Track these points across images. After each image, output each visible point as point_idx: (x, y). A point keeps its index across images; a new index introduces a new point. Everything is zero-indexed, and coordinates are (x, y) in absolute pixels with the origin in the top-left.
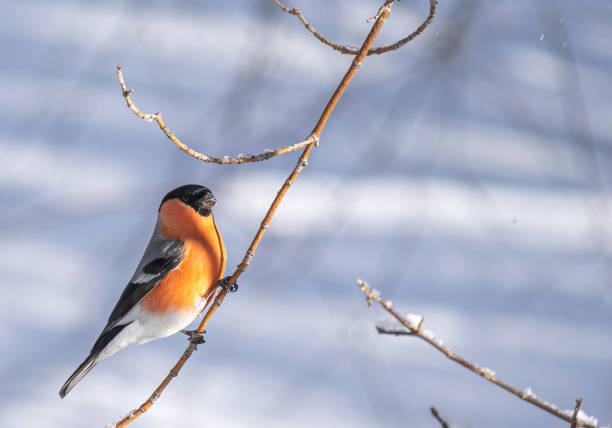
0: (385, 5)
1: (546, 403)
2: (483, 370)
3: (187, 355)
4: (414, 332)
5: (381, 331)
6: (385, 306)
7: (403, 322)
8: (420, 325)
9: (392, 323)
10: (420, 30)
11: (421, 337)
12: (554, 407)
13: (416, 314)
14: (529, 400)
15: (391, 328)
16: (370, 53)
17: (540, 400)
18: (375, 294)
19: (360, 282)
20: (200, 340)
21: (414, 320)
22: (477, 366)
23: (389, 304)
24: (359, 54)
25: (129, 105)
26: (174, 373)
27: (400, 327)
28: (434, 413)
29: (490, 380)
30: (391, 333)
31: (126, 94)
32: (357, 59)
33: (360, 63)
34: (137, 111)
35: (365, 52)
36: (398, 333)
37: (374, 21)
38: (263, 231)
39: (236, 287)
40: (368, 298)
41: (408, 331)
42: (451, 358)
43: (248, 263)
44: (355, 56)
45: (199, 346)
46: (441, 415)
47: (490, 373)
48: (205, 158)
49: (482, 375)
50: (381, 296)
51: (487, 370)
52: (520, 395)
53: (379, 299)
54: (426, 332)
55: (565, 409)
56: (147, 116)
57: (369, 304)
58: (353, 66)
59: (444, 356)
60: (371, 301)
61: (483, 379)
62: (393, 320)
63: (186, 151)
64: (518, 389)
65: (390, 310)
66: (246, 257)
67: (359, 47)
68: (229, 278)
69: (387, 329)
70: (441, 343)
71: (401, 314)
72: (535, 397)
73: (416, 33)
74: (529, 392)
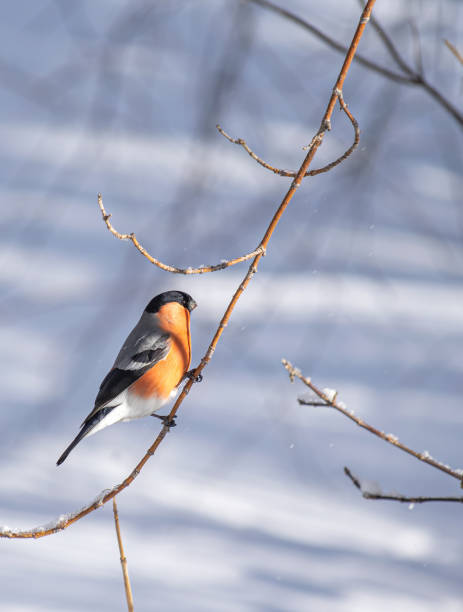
0: (318, 134)
1: (441, 464)
2: (388, 436)
3: (161, 436)
4: (330, 404)
5: (302, 403)
6: (305, 382)
7: (320, 395)
8: (334, 398)
9: (311, 396)
10: (347, 154)
11: (335, 407)
12: (447, 467)
13: (331, 388)
14: (426, 461)
15: (311, 400)
16: (306, 174)
17: (436, 461)
18: (297, 371)
19: (284, 361)
20: (172, 424)
21: (330, 393)
22: (382, 432)
23: (308, 380)
24: (297, 177)
25: (108, 228)
26: (151, 452)
27: (318, 400)
28: (347, 472)
29: (394, 444)
30: (310, 404)
31: (106, 218)
32: (295, 181)
33: (298, 185)
34: (115, 232)
35: (302, 175)
36: (316, 405)
37: (309, 148)
38: (222, 329)
39: (201, 377)
40: (291, 375)
41: (325, 403)
42: (361, 426)
43: (210, 357)
44: (293, 178)
45: (171, 429)
46: (352, 473)
47: (394, 438)
48: (173, 269)
49: (387, 439)
50: (302, 373)
51: (390, 436)
52: (419, 457)
53: (300, 376)
54: (340, 404)
55: (456, 468)
56: (124, 236)
57: (292, 380)
58: (293, 187)
59: (355, 424)
60: (293, 377)
61: (387, 444)
62: (312, 393)
63: (157, 265)
64: (417, 452)
65: (309, 385)
66: (209, 352)
67: (297, 170)
68: (194, 371)
69: (307, 402)
70: (352, 413)
71: (319, 389)
72: (431, 458)
73: (344, 157)
74: (426, 454)
